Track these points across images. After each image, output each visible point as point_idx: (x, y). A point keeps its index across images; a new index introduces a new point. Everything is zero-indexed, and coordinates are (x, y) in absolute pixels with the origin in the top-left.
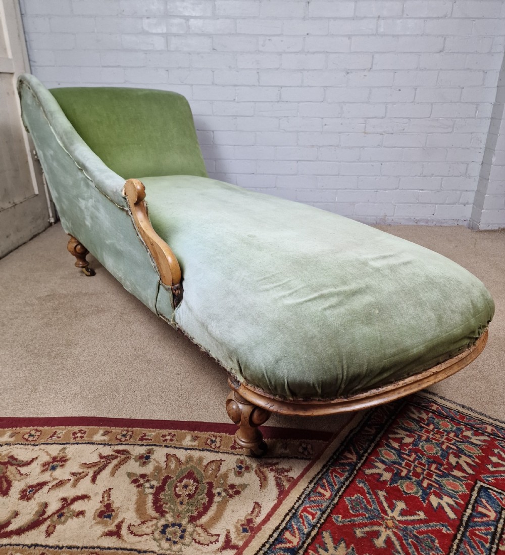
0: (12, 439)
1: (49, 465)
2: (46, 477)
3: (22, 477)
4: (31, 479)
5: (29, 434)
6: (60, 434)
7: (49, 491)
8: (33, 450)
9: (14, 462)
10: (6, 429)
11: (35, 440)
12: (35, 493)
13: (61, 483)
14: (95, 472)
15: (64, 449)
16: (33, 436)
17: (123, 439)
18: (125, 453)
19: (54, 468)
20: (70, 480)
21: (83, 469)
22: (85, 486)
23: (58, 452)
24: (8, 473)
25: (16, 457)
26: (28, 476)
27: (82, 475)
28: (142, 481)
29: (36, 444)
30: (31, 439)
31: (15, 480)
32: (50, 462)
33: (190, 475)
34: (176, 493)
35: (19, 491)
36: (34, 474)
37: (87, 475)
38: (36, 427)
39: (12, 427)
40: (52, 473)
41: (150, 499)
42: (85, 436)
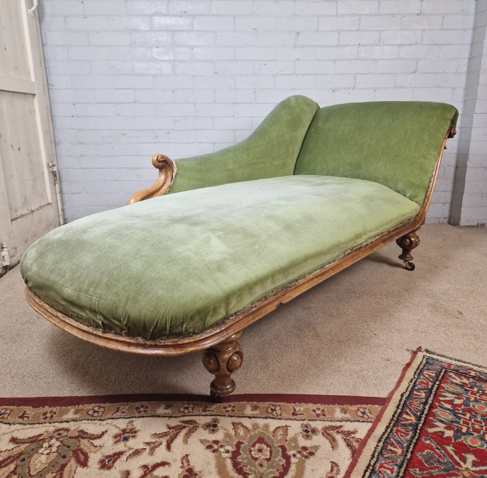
0: (77, 416)
1: (121, 437)
2: (121, 447)
3: (96, 449)
4: (106, 449)
5: (93, 411)
6: (123, 409)
7: (127, 460)
8: (100, 424)
9: (85, 436)
10: (69, 407)
11: (101, 416)
12: (114, 462)
13: (137, 453)
14: (168, 441)
15: (132, 422)
16: (97, 412)
17: (186, 411)
18: (192, 423)
19: (126, 439)
20: (146, 449)
21: (155, 438)
22: (161, 454)
23: (126, 425)
24: (82, 446)
25: (85, 430)
26: (103, 447)
27: (156, 444)
28: (216, 447)
29: (102, 419)
30: (96, 414)
31: (91, 452)
32: (121, 434)
33: (261, 440)
34: (252, 457)
35: (97, 461)
36: (108, 446)
37: (161, 444)
38: (98, 404)
39: (75, 405)
40: (125, 444)
41: (229, 463)
42: (148, 410)
